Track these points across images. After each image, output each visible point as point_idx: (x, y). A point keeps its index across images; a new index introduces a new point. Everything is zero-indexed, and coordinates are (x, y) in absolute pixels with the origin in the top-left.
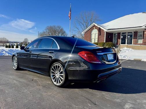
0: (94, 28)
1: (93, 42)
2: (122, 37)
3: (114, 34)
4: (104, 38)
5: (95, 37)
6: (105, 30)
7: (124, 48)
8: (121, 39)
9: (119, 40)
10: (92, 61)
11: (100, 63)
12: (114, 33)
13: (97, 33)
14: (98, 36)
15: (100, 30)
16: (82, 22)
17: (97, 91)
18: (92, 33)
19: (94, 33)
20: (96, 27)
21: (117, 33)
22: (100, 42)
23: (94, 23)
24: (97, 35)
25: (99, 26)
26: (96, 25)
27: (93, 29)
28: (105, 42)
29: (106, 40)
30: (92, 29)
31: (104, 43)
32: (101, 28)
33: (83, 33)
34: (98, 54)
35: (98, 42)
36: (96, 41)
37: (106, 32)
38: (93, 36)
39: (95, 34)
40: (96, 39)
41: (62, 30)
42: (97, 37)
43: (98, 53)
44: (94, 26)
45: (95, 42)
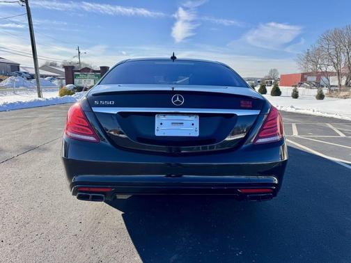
11: (93, 139)
43: (100, 105)
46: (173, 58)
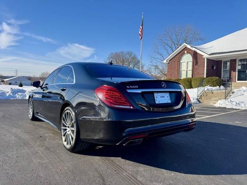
0: (186, 52)
1: (183, 76)
2: (239, 67)
3: (224, 62)
4: (204, 70)
5: (187, 69)
6: (206, 56)
7: (241, 87)
8: (237, 70)
9: (234, 73)
10: (116, 105)
11: (132, 108)
12: (223, 60)
13: (192, 60)
14: (193, 66)
15: (195, 55)
16: (170, 43)
17: (132, 162)
18: (181, 61)
19: (186, 61)
20: (189, 51)
21: (229, 59)
22: (197, 76)
23: (185, 44)
24: (190, 64)
25: (193, 49)
26: (189, 46)
27: (184, 53)
28: (205, 77)
29: (207, 74)
30: (181, 53)
31: (204, 79)
32: (198, 51)
33: (165, 61)
34: (129, 91)
35: (193, 77)
36: (190, 76)
37: (207, 59)
38: (184, 67)
39: (188, 62)
40: (188, 72)
41: (134, 58)
42: (190, 68)
43: (130, 89)
44: (186, 48)
45: (188, 77)
46: (111, 64)
